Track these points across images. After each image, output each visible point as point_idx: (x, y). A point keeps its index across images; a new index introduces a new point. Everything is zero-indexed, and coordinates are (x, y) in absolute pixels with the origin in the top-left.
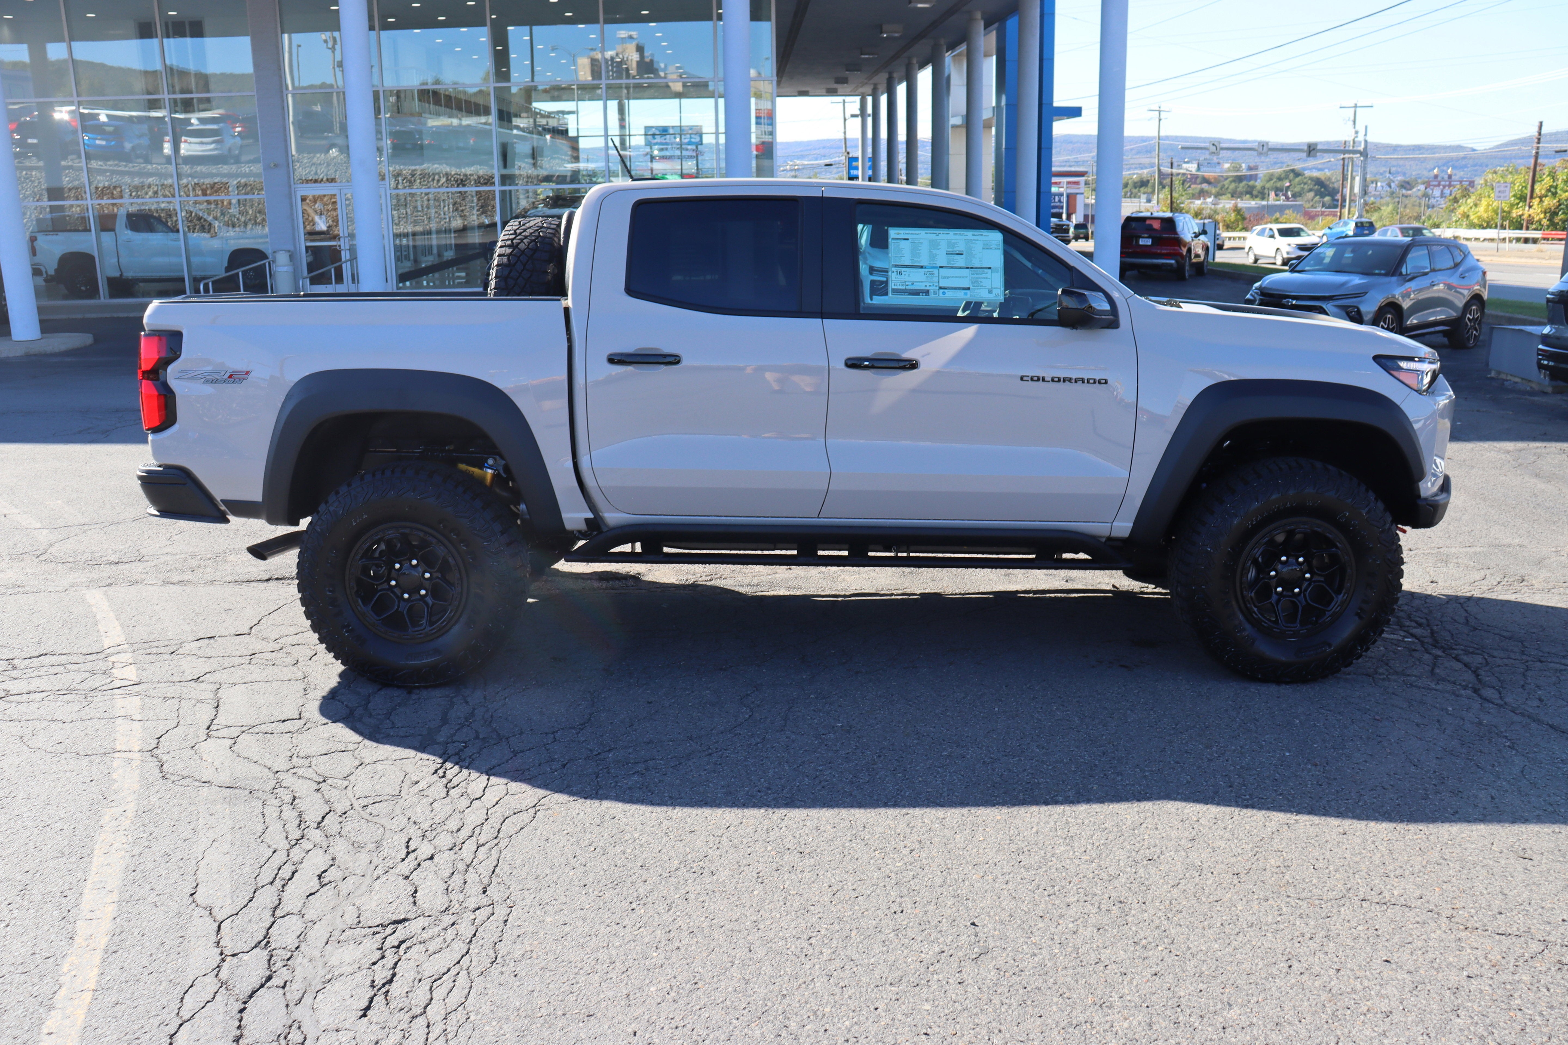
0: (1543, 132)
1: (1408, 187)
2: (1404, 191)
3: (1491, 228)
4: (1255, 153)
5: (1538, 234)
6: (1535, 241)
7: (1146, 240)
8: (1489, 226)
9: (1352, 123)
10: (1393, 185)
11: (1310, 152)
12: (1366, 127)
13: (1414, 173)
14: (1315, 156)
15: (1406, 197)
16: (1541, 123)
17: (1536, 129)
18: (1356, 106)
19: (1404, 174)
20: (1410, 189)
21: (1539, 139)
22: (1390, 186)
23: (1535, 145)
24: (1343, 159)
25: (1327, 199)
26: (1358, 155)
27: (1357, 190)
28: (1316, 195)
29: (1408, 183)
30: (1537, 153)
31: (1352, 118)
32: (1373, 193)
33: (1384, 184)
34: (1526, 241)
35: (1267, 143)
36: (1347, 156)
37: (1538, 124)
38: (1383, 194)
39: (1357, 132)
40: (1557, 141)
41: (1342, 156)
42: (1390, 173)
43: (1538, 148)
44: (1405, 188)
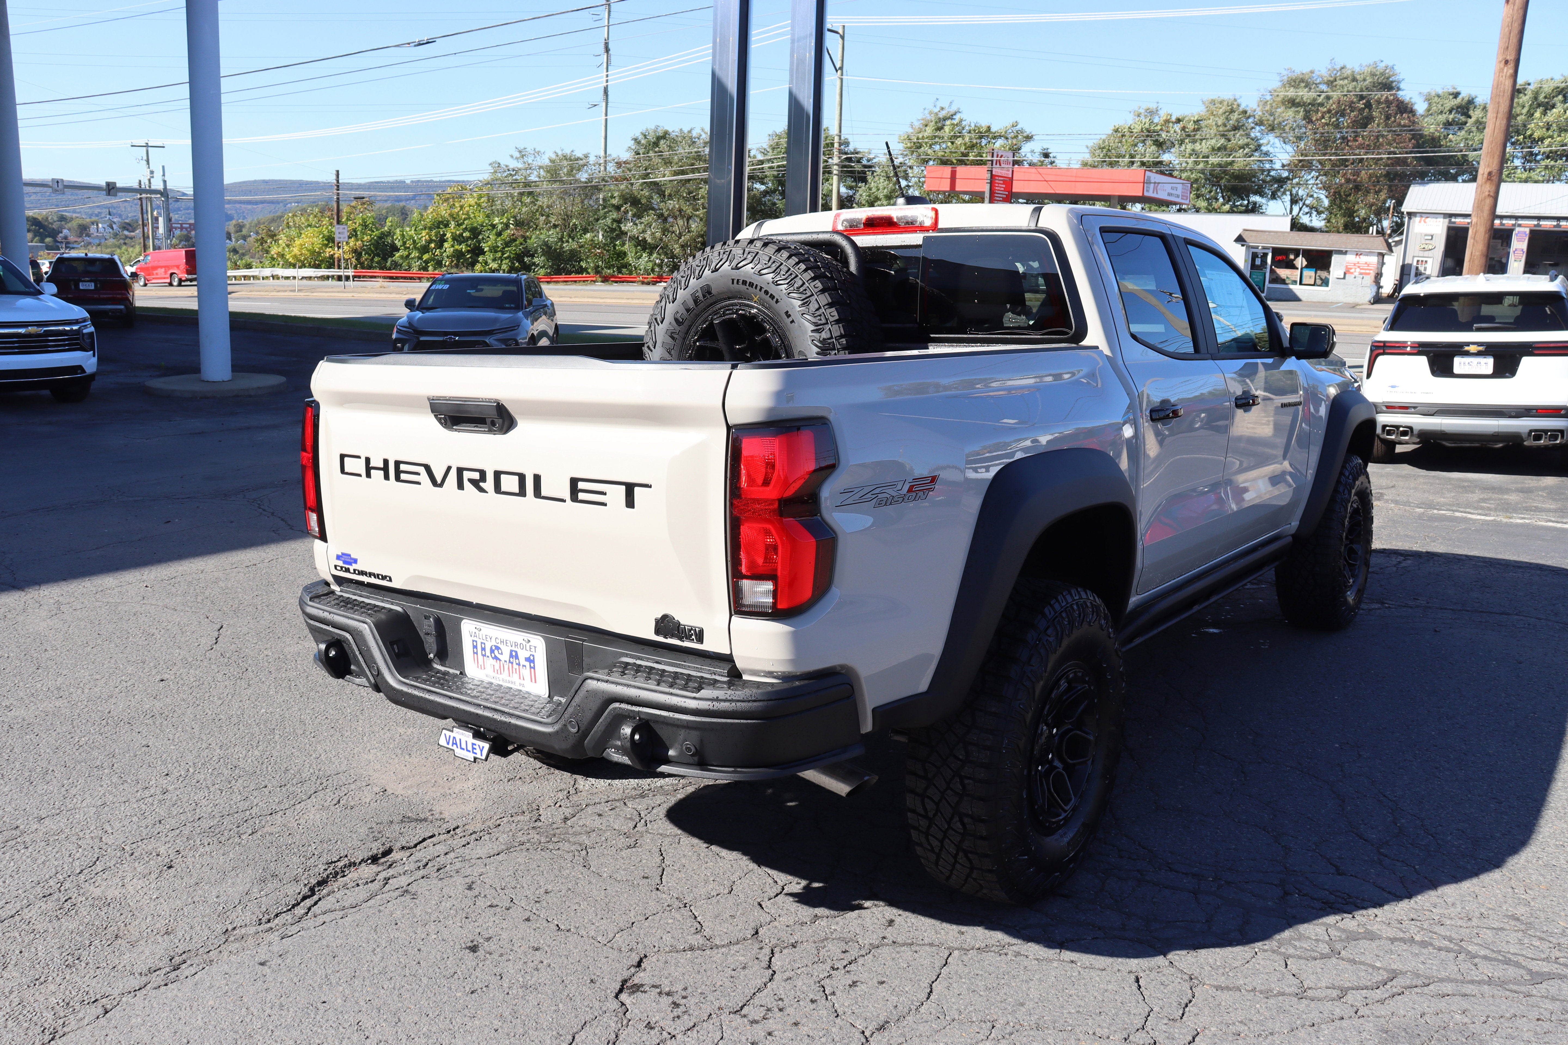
0: (340, 181)
1: (130, 228)
2: (126, 233)
3: (305, 267)
4: (50, 190)
5: (350, 272)
6: (347, 278)
7: (88, 283)
8: (303, 266)
9: (145, 163)
10: (115, 226)
11: (109, 190)
12: (163, 167)
13: (130, 215)
14: (115, 195)
15: (131, 238)
16: (338, 171)
17: (334, 177)
18: (147, 146)
19: (120, 216)
20: (133, 232)
21: (338, 186)
22: (112, 228)
23: (335, 191)
24: (141, 199)
25: (48, 240)
26: (159, 196)
27: (161, 230)
28: (35, 236)
29: (129, 224)
30: (338, 199)
31: (145, 158)
32: (96, 234)
33: (105, 226)
34: (339, 278)
35: (62, 180)
36: (144, 196)
37: (335, 172)
38: (107, 236)
39: (152, 172)
40: (357, 189)
41: (139, 196)
42: (110, 214)
43: (338, 194)
44: (127, 230)
